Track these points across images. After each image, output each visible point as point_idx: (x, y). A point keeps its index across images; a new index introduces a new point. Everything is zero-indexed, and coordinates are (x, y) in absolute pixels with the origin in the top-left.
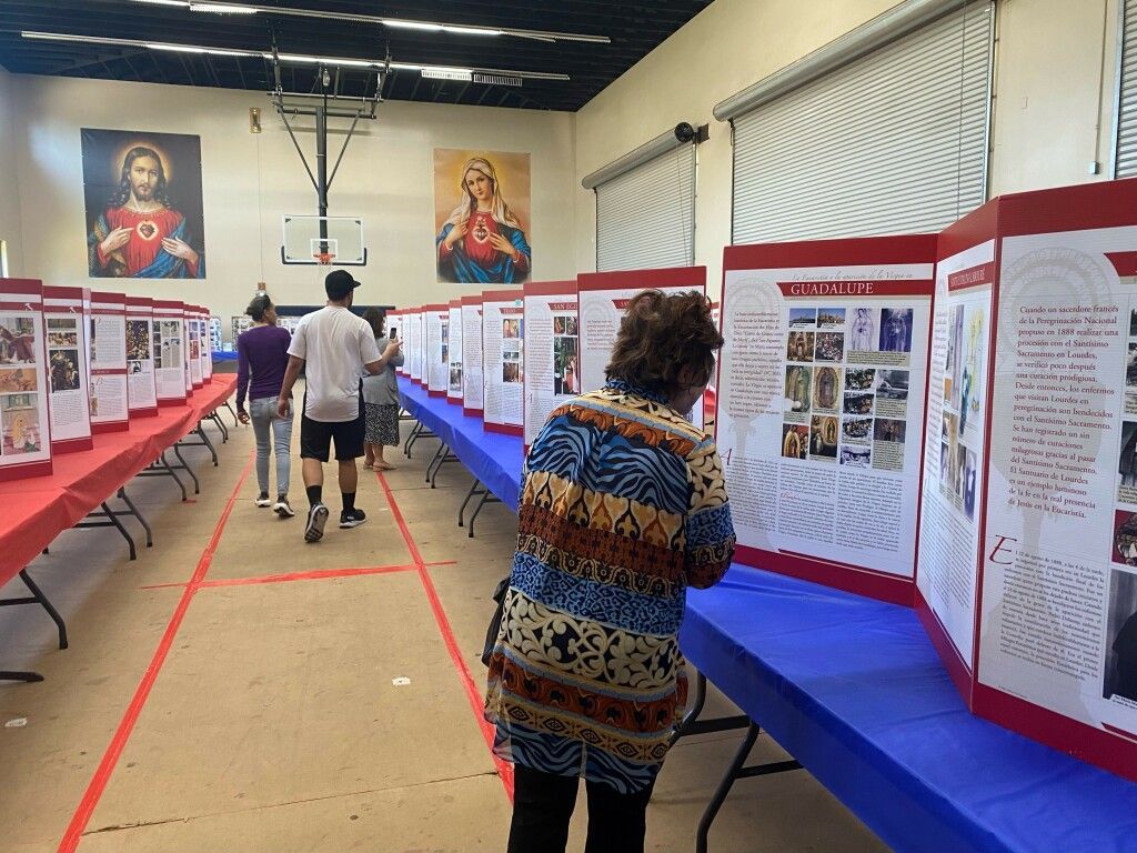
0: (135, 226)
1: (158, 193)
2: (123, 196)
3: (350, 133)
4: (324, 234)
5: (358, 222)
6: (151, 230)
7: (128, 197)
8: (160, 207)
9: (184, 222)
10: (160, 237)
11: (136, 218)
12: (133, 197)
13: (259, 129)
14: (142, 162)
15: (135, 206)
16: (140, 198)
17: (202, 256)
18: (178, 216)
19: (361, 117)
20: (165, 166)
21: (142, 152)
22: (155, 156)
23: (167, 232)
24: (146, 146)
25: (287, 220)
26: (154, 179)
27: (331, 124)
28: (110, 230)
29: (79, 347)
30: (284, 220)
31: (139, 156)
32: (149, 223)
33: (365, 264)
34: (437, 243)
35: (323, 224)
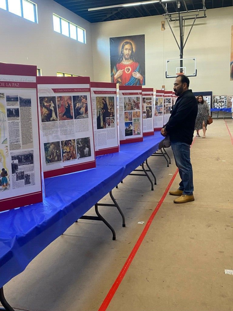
0: (124, 69)
1: (131, 57)
2: (121, 59)
3: (193, 25)
4: (181, 66)
5: (194, 59)
6: (129, 70)
7: (122, 59)
8: (132, 61)
9: (139, 66)
10: (132, 72)
11: (125, 66)
12: (124, 59)
13: (164, 29)
14: (127, 46)
15: (125, 62)
16: (126, 59)
17: (144, 77)
18: (137, 64)
19: (197, 18)
20: (134, 47)
21: (127, 43)
22: (131, 44)
23: (133, 70)
24: (128, 41)
25: (168, 62)
26: (130, 52)
27: (187, 23)
28: (117, 71)
29: (152, 106)
30: (167, 62)
31: (126, 44)
32: (128, 67)
33: (196, 76)
34: (231, 65)
35: (181, 61)
